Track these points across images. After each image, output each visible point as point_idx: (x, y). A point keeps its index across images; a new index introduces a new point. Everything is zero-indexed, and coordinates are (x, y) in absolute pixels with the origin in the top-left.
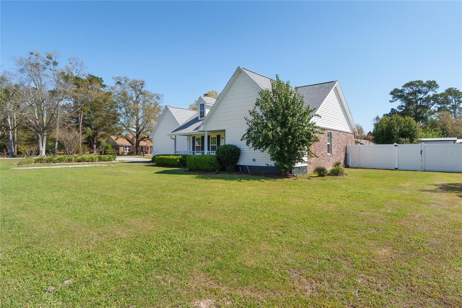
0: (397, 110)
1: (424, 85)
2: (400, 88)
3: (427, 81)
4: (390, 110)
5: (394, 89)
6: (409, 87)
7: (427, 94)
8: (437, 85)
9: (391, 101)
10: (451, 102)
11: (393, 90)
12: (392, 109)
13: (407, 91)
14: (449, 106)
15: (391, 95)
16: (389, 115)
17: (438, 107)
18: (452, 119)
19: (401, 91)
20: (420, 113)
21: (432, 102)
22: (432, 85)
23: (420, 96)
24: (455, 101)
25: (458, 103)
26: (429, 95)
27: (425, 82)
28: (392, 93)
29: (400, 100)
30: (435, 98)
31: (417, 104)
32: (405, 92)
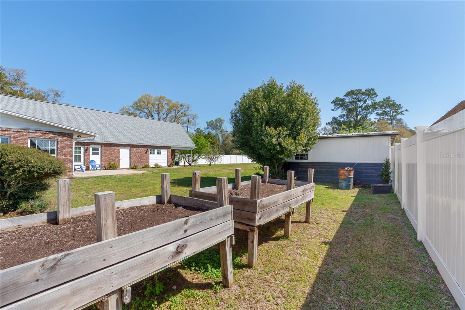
0: (338, 118)
1: (363, 93)
2: (341, 97)
3: (366, 89)
4: (332, 119)
5: (335, 97)
6: (350, 95)
7: (367, 103)
8: (375, 93)
9: (332, 110)
10: (389, 113)
11: (334, 99)
12: (334, 118)
13: (348, 99)
14: (387, 117)
15: (333, 103)
16: (331, 123)
17: (377, 118)
18: (389, 128)
19: (342, 100)
20: (359, 121)
21: (371, 110)
22: (371, 93)
23: (360, 104)
24: (393, 112)
25: (396, 115)
26: (368, 104)
27: (364, 90)
28: (333, 102)
29: (341, 109)
30: (374, 106)
31: (357, 113)
32: (346, 101)
